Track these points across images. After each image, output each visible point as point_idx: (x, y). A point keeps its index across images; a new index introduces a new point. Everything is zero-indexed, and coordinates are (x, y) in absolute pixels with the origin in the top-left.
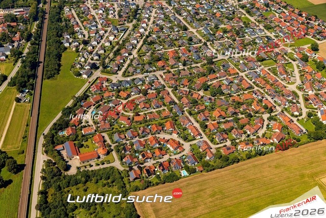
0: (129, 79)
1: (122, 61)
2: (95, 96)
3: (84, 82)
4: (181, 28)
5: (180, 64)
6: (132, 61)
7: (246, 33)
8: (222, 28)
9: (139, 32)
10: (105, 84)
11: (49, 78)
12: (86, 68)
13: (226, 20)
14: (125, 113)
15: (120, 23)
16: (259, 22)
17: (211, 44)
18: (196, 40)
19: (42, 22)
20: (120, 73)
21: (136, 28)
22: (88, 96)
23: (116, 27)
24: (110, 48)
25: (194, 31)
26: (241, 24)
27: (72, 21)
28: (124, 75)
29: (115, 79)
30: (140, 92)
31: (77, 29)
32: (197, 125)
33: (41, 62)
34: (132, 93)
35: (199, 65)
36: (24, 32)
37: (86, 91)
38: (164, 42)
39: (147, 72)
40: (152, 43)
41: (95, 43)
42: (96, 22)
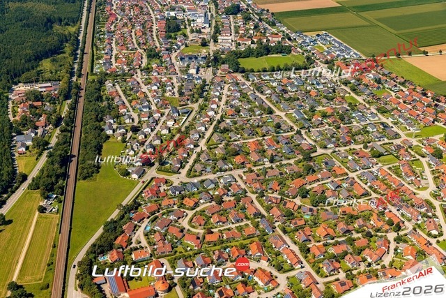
0: (195, 180)
1: (185, 155)
2: (149, 204)
3: (134, 184)
4: (264, 110)
5: (266, 160)
6: (199, 155)
7: (353, 118)
8: (320, 111)
9: (208, 116)
10: (163, 187)
11: (85, 178)
12: (137, 164)
13: (324, 101)
14: (192, 229)
15: (181, 103)
16: (369, 103)
17: (306, 132)
18: (286, 127)
19: (76, 102)
20: (184, 172)
21: (203, 109)
22: (140, 205)
23: (176, 108)
24: (168, 138)
25: (282, 114)
26: (346, 106)
27: (117, 99)
28: (189, 174)
29: (176, 180)
30: (212, 199)
31: (123, 111)
32: (295, 248)
33: (75, 156)
34: (201, 201)
35: (292, 161)
36: (51, 115)
37: (137, 197)
38: (243, 129)
39: (221, 170)
40: (226, 130)
41: (147, 130)
42: (149, 102)
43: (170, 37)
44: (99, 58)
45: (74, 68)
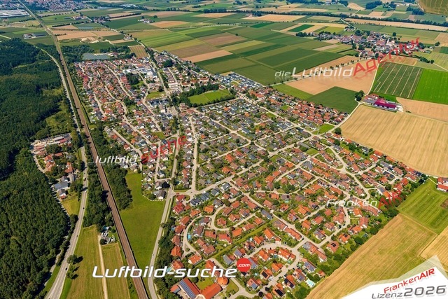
0: (204, 191)
1: (188, 174)
2: (181, 217)
3: (162, 204)
4: (224, 131)
5: (242, 167)
6: (197, 172)
7: (278, 127)
8: (257, 126)
9: (189, 142)
10: (185, 202)
11: (124, 208)
12: (158, 188)
13: (256, 118)
14: (220, 230)
15: (166, 136)
16: (282, 116)
17: (256, 142)
18: (242, 141)
19: (88, 148)
20: (193, 186)
22: (175, 219)
23: (164, 140)
24: (170, 163)
25: (235, 132)
26: (270, 120)
27: (119, 141)
28: (198, 187)
29: (192, 193)
30: (222, 203)
31: (127, 149)
32: (292, 226)
33: (108, 192)
34: (216, 206)
35: (258, 164)
36: (74, 162)
37: (170, 214)
38: (217, 147)
39: (217, 180)
40: (206, 151)
41: (152, 160)
42: (143, 138)
43: (135, 88)
44: (90, 111)
45: (74, 122)
